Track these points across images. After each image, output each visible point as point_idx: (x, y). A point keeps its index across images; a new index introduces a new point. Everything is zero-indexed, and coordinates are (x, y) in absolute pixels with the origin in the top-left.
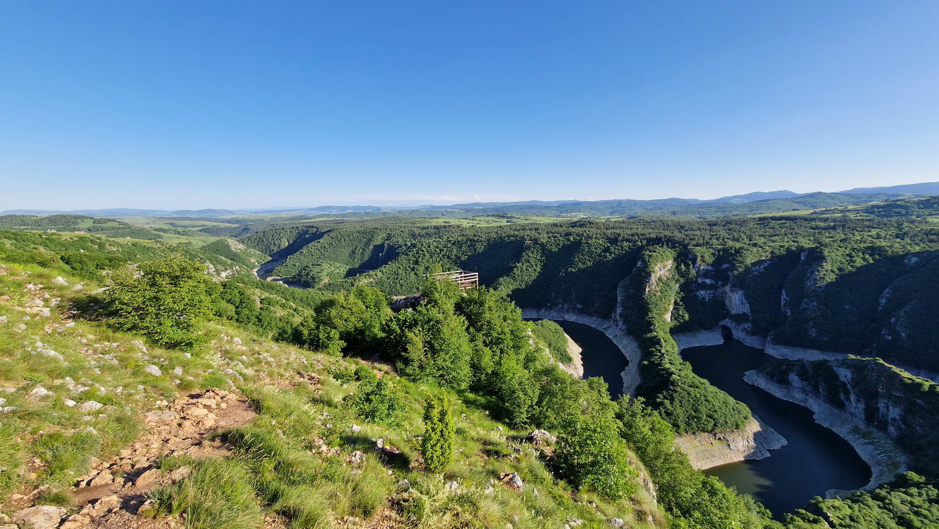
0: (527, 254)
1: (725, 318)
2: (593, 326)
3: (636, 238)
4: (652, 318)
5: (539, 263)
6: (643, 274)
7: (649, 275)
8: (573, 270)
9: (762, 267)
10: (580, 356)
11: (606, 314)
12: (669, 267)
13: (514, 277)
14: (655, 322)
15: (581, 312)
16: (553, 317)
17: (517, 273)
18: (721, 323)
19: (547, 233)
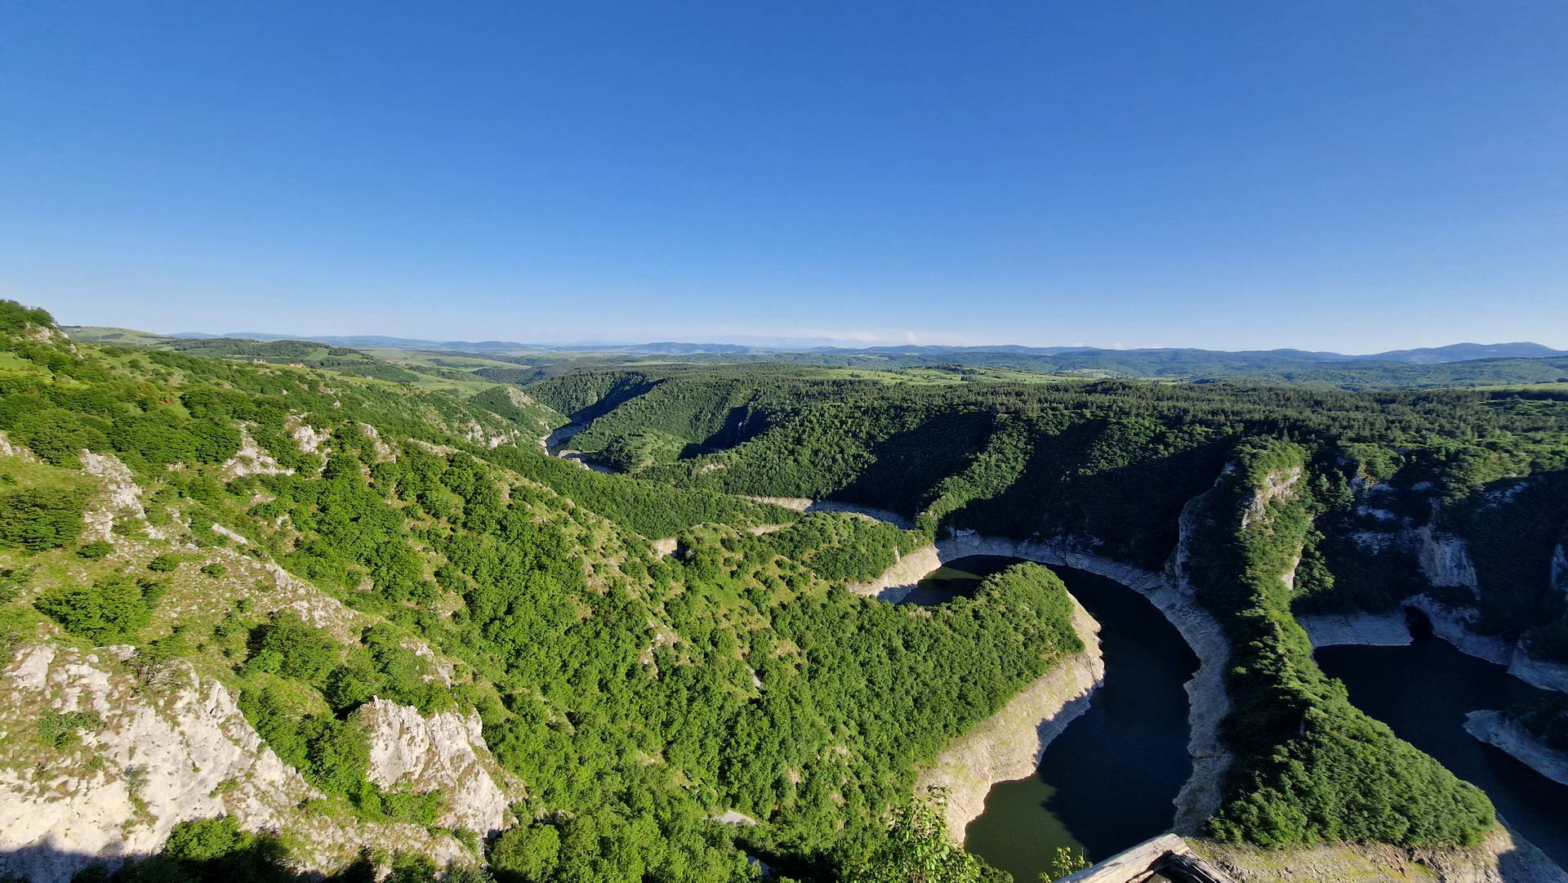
0: (998, 438)
1: (1415, 590)
2: (1124, 583)
3: (1222, 418)
4: (1253, 579)
5: (1022, 456)
6: (1237, 490)
7: (1250, 493)
8: (1089, 472)
9: (1508, 494)
10: (1098, 639)
11: (1153, 560)
12: (1294, 480)
13: (972, 478)
14: (1261, 589)
15: (1099, 553)
16: (1043, 558)
17: (977, 471)
18: (1405, 602)
19: (1040, 401)
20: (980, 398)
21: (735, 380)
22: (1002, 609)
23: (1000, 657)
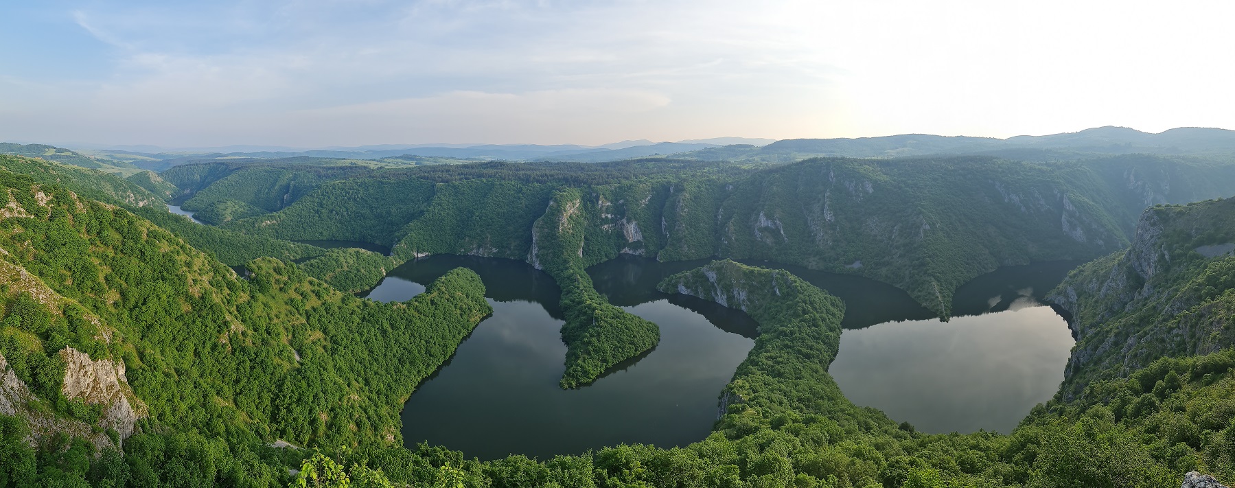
0: (438, 197)
6: (556, 213)
7: (561, 214)
12: (577, 205)
19: (459, 174)
20: (426, 174)
21: (283, 168)
22: (447, 296)
23: (448, 325)
